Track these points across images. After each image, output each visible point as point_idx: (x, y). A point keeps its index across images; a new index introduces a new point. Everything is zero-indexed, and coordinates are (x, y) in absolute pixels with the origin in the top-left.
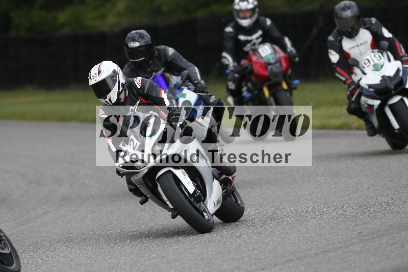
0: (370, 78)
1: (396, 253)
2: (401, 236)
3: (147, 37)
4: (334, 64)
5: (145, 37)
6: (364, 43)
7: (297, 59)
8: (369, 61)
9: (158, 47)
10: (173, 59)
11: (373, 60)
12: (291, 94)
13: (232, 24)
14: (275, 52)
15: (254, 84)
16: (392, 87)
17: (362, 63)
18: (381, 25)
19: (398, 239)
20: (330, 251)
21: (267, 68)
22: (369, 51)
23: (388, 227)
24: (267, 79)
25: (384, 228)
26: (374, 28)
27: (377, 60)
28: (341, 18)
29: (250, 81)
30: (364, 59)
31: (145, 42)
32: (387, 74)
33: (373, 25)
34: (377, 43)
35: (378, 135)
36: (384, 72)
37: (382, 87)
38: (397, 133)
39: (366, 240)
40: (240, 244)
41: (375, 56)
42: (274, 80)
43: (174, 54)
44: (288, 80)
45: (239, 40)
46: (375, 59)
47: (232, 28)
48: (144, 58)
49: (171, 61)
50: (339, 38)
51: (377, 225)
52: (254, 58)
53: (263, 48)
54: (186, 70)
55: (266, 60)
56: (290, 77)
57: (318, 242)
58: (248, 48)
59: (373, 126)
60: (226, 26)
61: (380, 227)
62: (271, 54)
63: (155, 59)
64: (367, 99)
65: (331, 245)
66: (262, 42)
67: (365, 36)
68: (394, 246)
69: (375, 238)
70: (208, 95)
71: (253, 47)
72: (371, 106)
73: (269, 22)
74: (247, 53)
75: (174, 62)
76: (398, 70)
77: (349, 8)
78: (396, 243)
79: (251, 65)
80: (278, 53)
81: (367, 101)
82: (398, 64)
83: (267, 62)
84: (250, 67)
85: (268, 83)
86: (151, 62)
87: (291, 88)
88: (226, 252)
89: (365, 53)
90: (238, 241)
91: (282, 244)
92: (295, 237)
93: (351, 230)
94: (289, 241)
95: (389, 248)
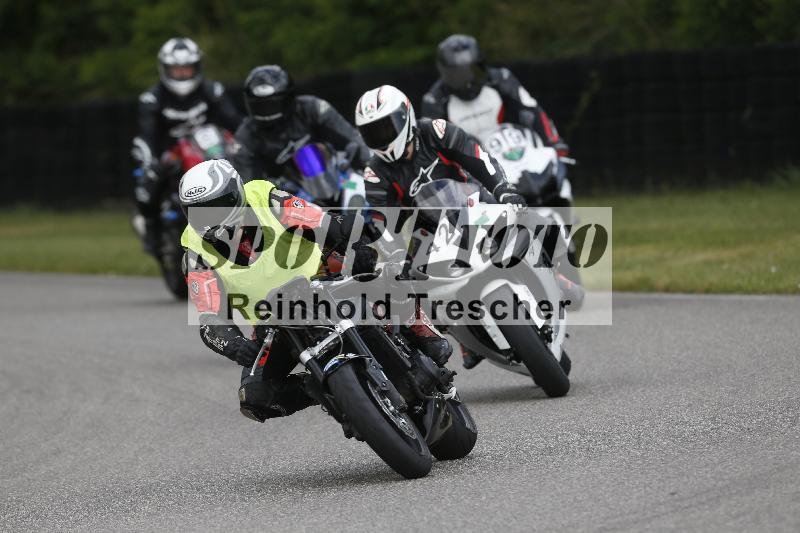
2: (753, 500)
6: (486, 113)
8: (499, 143)
9: (301, 98)
10: (328, 120)
11: (506, 142)
13: (154, 88)
16: (538, 191)
18: (518, 83)
19: (747, 505)
20: (615, 529)
23: (728, 482)
25: (720, 484)
26: (506, 87)
27: (514, 142)
28: (453, 67)
32: (531, 169)
33: (505, 81)
36: (526, 164)
39: (686, 508)
40: (438, 514)
41: (509, 135)
43: (329, 112)
45: (166, 118)
46: (509, 140)
47: (155, 94)
48: (280, 115)
49: (324, 124)
51: (706, 479)
52: (187, 151)
53: (204, 134)
57: (592, 511)
58: (177, 133)
61: (714, 482)
65: (617, 516)
66: (205, 124)
67: (490, 100)
68: (741, 519)
69: (703, 503)
73: (219, 89)
74: (176, 141)
76: (550, 165)
78: (744, 514)
82: (551, 154)
90: (435, 508)
91: (520, 514)
92: (546, 501)
93: (656, 488)
94: (535, 508)
95: (731, 524)
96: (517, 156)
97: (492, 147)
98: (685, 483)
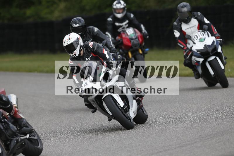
0: (198, 46)
1: (221, 147)
2: (224, 138)
3: (83, 21)
4: (177, 38)
5: (82, 21)
6: (194, 27)
7: (148, 37)
8: (197, 36)
9: (89, 27)
10: (97, 34)
11: (199, 36)
12: (144, 56)
13: (112, 16)
14: (135, 32)
15: (123, 50)
16: (210, 51)
17: (193, 38)
18: (203, 16)
19: (222, 139)
20: (183, 146)
21: (131, 41)
22: (197, 31)
23: (216, 132)
24: (131, 47)
25: (214, 133)
26: (200, 18)
27: (202, 36)
28: (181, 12)
29: (121, 48)
30: (194, 36)
31: (81, 24)
32: (208, 44)
33: (199, 16)
34: (201, 27)
35: (200, 78)
36: (206, 42)
37: (204, 51)
38: (213, 77)
39: (204, 140)
41: (200, 33)
42: (135, 48)
43: (98, 31)
44: (143, 49)
45: (116, 25)
46: (200, 35)
47: (112, 18)
48: (81, 33)
49: (96, 35)
50: (180, 24)
51: (210, 131)
52: (124, 36)
53: (129, 30)
54: (104, 40)
55: (130, 37)
56: (144, 47)
57: (176, 141)
58: (120, 30)
59: (199, 73)
60: (109, 17)
61: (212, 133)
62: (133, 34)
63: (87, 34)
64: (195, 58)
65: (183, 143)
66: (128, 27)
67: (194, 22)
68: (220, 143)
69: (209, 139)
70: (117, 54)
71: (123, 29)
72: (198, 62)
73: (132, 16)
74: (120, 33)
75: (98, 35)
76: (214, 42)
77: (185, 6)
78: (221, 142)
79: (122, 40)
80: (137, 33)
81: (196, 59)
82: (213, 38)
83: (131, 38)
84: (121, 41)
85: (131, 50)
86: (85, 35)
87: (144, 53)
88: (123, 147)
89: (194, 32)
90: (130, 140)
91: (155, 142)
92: (163, 138)
93: (195, 134)
94: (160, 140)
95: (217, 145)
96: (203, 40)
97: (195, 38)
98: (203, 133)
